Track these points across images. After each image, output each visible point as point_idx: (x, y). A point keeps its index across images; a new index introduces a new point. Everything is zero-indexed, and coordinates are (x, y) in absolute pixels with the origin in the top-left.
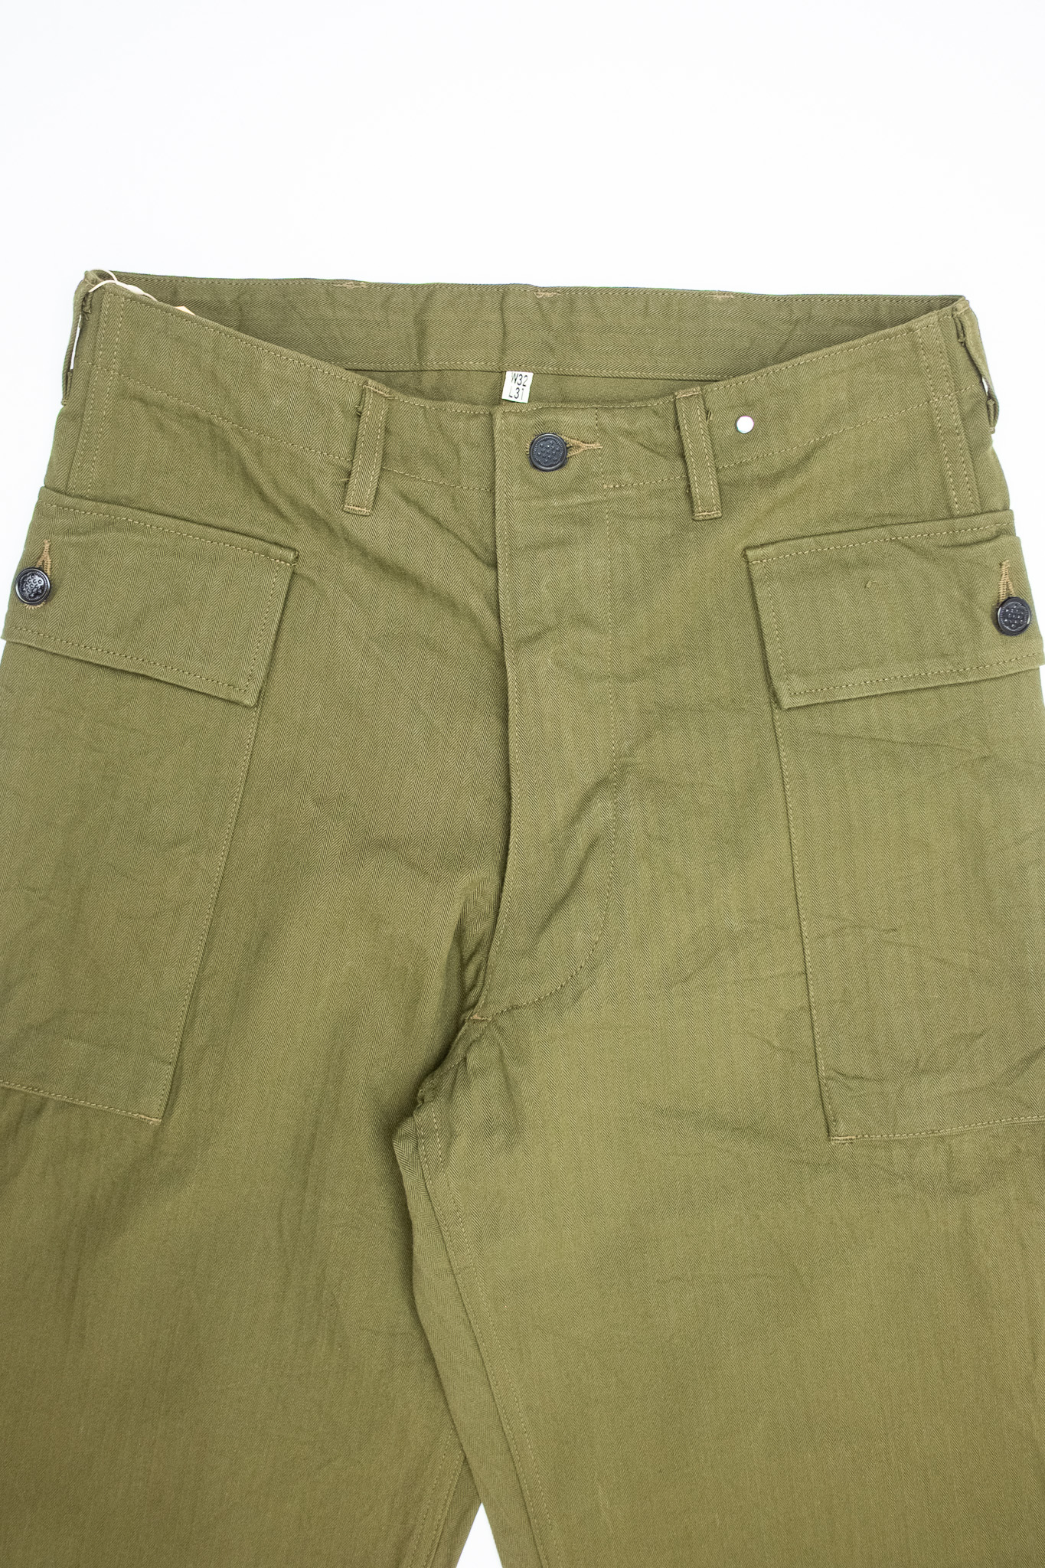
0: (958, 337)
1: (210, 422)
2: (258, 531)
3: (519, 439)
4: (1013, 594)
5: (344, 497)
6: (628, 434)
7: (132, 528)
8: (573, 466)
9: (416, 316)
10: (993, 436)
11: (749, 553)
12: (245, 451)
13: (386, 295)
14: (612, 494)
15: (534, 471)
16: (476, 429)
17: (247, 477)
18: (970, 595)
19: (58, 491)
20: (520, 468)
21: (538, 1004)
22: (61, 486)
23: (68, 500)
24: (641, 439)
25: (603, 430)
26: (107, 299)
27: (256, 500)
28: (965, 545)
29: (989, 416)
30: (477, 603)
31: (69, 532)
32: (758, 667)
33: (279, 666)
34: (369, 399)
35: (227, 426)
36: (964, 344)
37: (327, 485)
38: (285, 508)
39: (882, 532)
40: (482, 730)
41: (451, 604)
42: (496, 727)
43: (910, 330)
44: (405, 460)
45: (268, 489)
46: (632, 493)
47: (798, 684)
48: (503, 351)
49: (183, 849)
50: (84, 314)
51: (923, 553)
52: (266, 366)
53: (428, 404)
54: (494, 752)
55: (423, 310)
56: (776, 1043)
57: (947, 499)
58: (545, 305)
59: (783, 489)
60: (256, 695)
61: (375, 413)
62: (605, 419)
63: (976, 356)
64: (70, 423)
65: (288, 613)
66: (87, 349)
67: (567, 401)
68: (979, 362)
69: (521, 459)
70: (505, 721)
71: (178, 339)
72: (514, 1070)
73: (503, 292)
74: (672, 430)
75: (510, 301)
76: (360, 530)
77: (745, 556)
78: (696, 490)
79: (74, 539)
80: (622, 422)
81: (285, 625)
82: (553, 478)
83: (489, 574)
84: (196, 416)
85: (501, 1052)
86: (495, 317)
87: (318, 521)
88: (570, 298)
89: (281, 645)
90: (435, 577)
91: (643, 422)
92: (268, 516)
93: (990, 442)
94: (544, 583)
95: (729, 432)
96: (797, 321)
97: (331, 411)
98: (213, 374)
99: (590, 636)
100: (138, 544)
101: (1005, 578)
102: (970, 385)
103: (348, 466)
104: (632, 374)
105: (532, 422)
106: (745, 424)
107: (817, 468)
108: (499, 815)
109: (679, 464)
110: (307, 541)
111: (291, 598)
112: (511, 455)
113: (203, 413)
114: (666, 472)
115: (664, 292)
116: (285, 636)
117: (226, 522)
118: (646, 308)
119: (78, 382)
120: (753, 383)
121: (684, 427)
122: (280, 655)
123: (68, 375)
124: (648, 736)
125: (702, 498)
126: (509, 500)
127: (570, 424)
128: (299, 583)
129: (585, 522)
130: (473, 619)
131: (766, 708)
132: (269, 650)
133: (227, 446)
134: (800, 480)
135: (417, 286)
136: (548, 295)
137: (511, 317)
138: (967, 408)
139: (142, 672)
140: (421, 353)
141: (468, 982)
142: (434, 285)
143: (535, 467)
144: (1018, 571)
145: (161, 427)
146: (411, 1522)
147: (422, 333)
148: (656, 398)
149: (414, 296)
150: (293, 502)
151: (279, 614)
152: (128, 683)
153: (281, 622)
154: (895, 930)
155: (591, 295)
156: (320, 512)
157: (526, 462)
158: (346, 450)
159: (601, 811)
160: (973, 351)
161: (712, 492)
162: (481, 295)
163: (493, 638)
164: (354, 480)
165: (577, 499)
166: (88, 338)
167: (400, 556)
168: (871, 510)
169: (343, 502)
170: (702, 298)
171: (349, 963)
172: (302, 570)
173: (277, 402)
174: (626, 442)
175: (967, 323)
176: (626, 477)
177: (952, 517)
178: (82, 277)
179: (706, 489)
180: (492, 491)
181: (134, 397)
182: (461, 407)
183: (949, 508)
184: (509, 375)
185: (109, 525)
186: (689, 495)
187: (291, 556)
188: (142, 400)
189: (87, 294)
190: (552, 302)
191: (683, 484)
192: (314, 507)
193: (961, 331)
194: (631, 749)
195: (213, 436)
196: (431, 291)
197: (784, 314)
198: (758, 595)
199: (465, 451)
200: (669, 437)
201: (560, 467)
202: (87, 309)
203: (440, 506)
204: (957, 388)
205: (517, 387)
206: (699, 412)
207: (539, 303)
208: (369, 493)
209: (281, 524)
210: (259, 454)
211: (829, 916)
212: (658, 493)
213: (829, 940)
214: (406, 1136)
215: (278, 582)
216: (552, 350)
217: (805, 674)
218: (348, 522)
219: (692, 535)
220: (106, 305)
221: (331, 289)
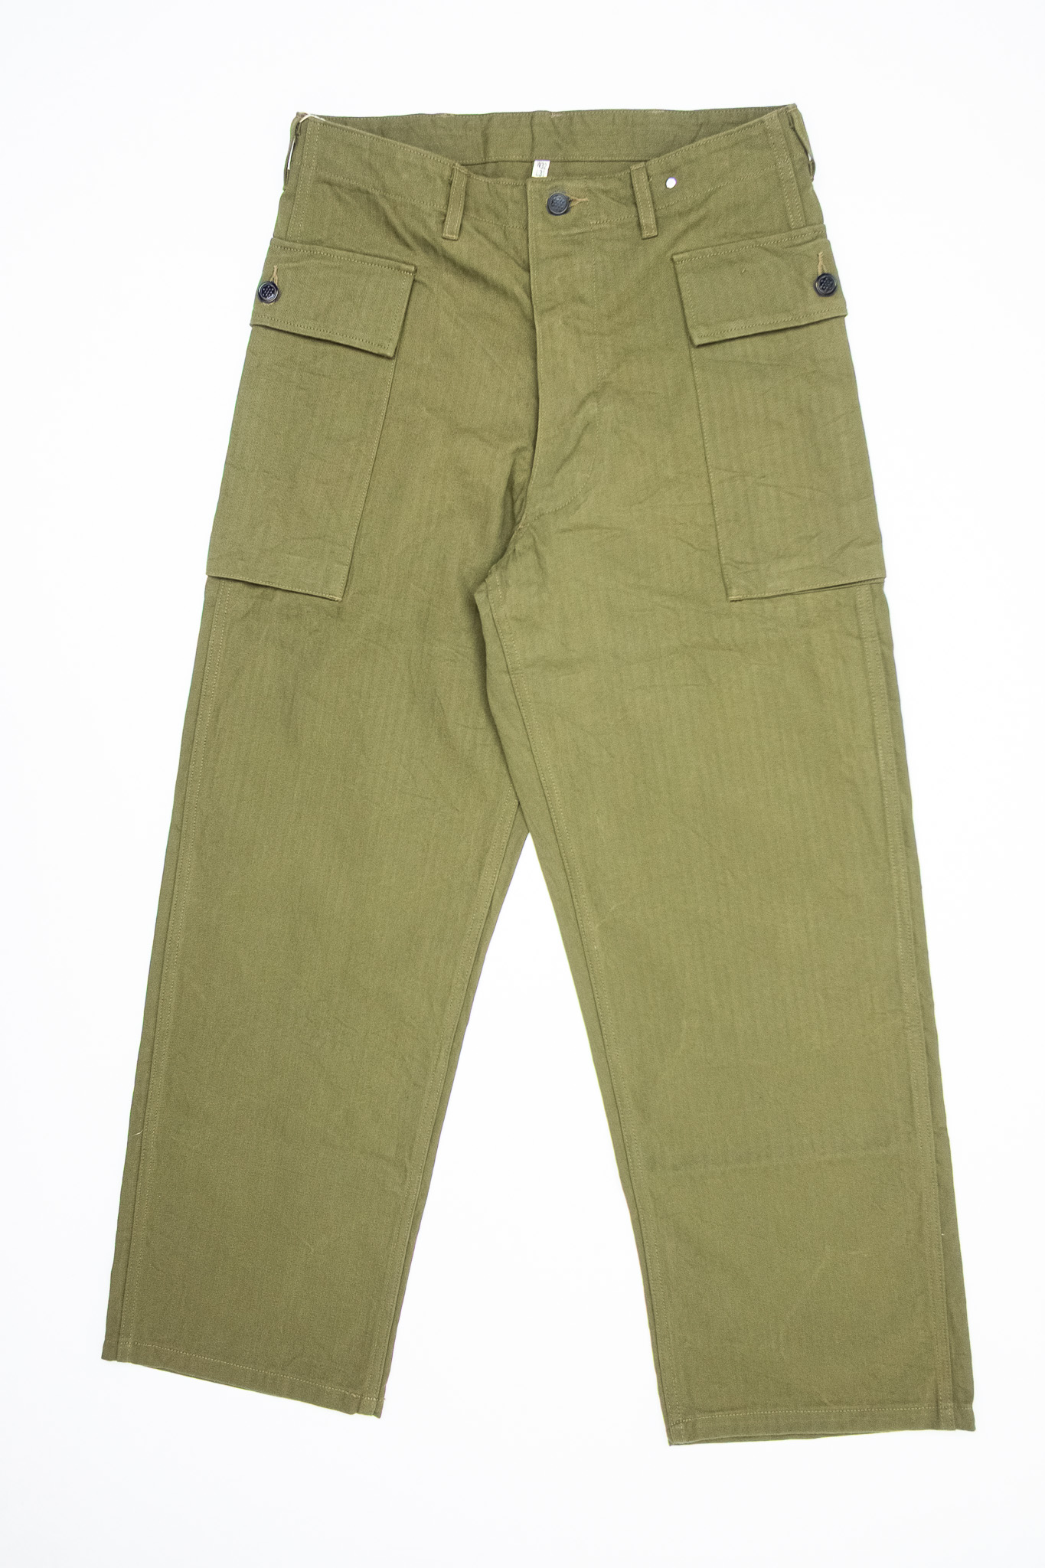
0: (790, 125)
1: (368, 192)
2: (394, 255)
3: (541, 196)
4: (826, 272)
5: (443, 228)
6: (605, 192)
7: (323, 258)
8: (573, 212)
9: (483, 132)
10: (813, 183)
11: (675, 257)
12: (387, 207)
13: (464, 121)
14: (595, 227)
15: (550, 216)
16: (517, 193)
17: (388, 223)
18: (801, 274)
19: (281, 239)
20: (542, 213)
21: (556, 512)
22: (283, 236)
23: (287, 243)
24: (612, 195)
25: (590, 191)
26: (310, 124)
27: (393, 238)
28: (800, 245)
29: (810, 169)
30: (518, 290)
31: (288, 260)
32: (682, 323)
33: (406, 335)
34: (456, 174)
35: (377, 193)
36: (794, 129)
37: (433, 223)
38: (409, 239)
39: (751, 242)
40: (523, 364)
41: (503, 292)
42: (531, 362)
43: (762, 122)
44: (477, 211)
45: (400, 229)
46: (607, 226)
47: (703, 331)
48: (533, 149)
49: (351, 443)
50: (297, 135)
51: (775, 253)
52: (399, 156)
53: (490, 180)
54: (529, 377)
55: (486, 128)
56: (696, 545)
57: (788, 220)
58: (556, 121)
59: (693, 218)
60: (393, 351)
61: (459, 183)
62: (591, 184)
63: (801, 136)
64: (288, 199)
65: (411, 303)
66: (298, 155)
67: (569, 175)
68: (803, 139)
69: (542, 208)
70: (535, 359)
71: (350, 145)
72: (541, 548)
73: (532, 115)
74: (629, 188)
75: (536, 120)
76: (452, 249)
77: (672, 259)
78: (643, 221)
79: (291, 265)
80: (600, 185)
81: (410, 310)
82: (560, 219)
83: (525, 274)
84: (359, 190)
85: (534, 540)
86: (527, 130)
87: (428, 247)
88: (570, 117)
89: (407, 322)
90: (494, 275)
91: (613, 184)
92: (399, 247)
93: (811, 185)
94: (556, 278)
95: (662, 188)
96: (701, 125)
97: (435, 180)
98: (370, 164)
99: (582, 308)
100: (327, 267)
101: (821, 263)
102: (800, 154)
103: (445, 211)
104: (606, 158)
105: (549, 187)
106: (671, 183)
107: (711, 205)
108: (532, 412)
109: (634, 208)
110: (421, 259)
111: (413, 295)
112: (536, 206)
113: (363, 187)
114: (626, 214)
115: (624, 111)
116: (410, 316)
117: (376, 252)
118: (613, 119)
119: (293, 177)
120: (674, 158)
121: (636, 186)
122: (408, 327)
123: (287, 173)
124: (619, 366)
125: (646, 225)
126: (537, 231)
127: (572, 187)
128: (417, 286)
129: (580, 243)
130: (516, 300)
131: (686, 347)
132: (401, 323)
133: (376, 205)
134: (702, 212)
135: (483, 115)
136: (557, 115)
137: (536, 129)
138: (798, 167)
139: (329, 339)
140: (486, 152)
141: (516, 512)
142: (493, 114)
143: (552, 213)
144: (829, 258)
145: (339, 199)
146: (488, 844)
147: (486, 142)
148: (620, 171)
149: (481, 120)
150: (415, 236)
151: (406, 304)
152: (322, 347)
153: (407, 308)
154: (764, 477)
155: (581, 114)
156: (429, 239)
157: (546, 210)
158: (443, 202)
159: (591, 408)
160: (799, 133)
161: (652, 221)
162: (520, 118)
163: (528, 311)
164: (448, 219)
165: (576, 230)
166: (297, 150)
167: (475, 263)
168: (744, 231)
169: (442, 232)
170: (646, 114)
171: (448, 502)
172: (419, 277)
173: (405, 176)
174: (603, 197)
175: (795, 116)
176: (603, 216)
177: (790, 229)
178: (295, 115)
179: (648, 219)
180: (526, 229)
181: (324, 182)
182: (508, 181)
183: (788, 224)
184: (536, 163)
185: (311, 256)
186: (639, 225)
187: (413, 269)
188: (330, 184)
189: (299, 123)
190: (560, 119)
191: (636, 219)
192: (426, 237)
193: (792, 121)
194: (608, 374)
195: (369, 200)
196: (491, 117)
197: (693, 121)
198: (680, 281)
199: (511, 206)
200: (627, 192)
201: (565, 212)
202: (298, 132)
203: (497, 236)
204: (791, 155)
205: (541, 169)
206: (644, 177)
207: (552, 120)
208: (457, 226)
209: (408, 252)
210: (395, 208)
211: (726, 470)
212: (621, 225)
213: (726, 484)
214: (482, 591)
215: (406, 284)
216: (560, 147)
217: (706, 325)
218: (445, 244)
219: (640, 247)
220: (309, 129)
221: (434, 119)
